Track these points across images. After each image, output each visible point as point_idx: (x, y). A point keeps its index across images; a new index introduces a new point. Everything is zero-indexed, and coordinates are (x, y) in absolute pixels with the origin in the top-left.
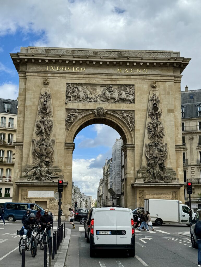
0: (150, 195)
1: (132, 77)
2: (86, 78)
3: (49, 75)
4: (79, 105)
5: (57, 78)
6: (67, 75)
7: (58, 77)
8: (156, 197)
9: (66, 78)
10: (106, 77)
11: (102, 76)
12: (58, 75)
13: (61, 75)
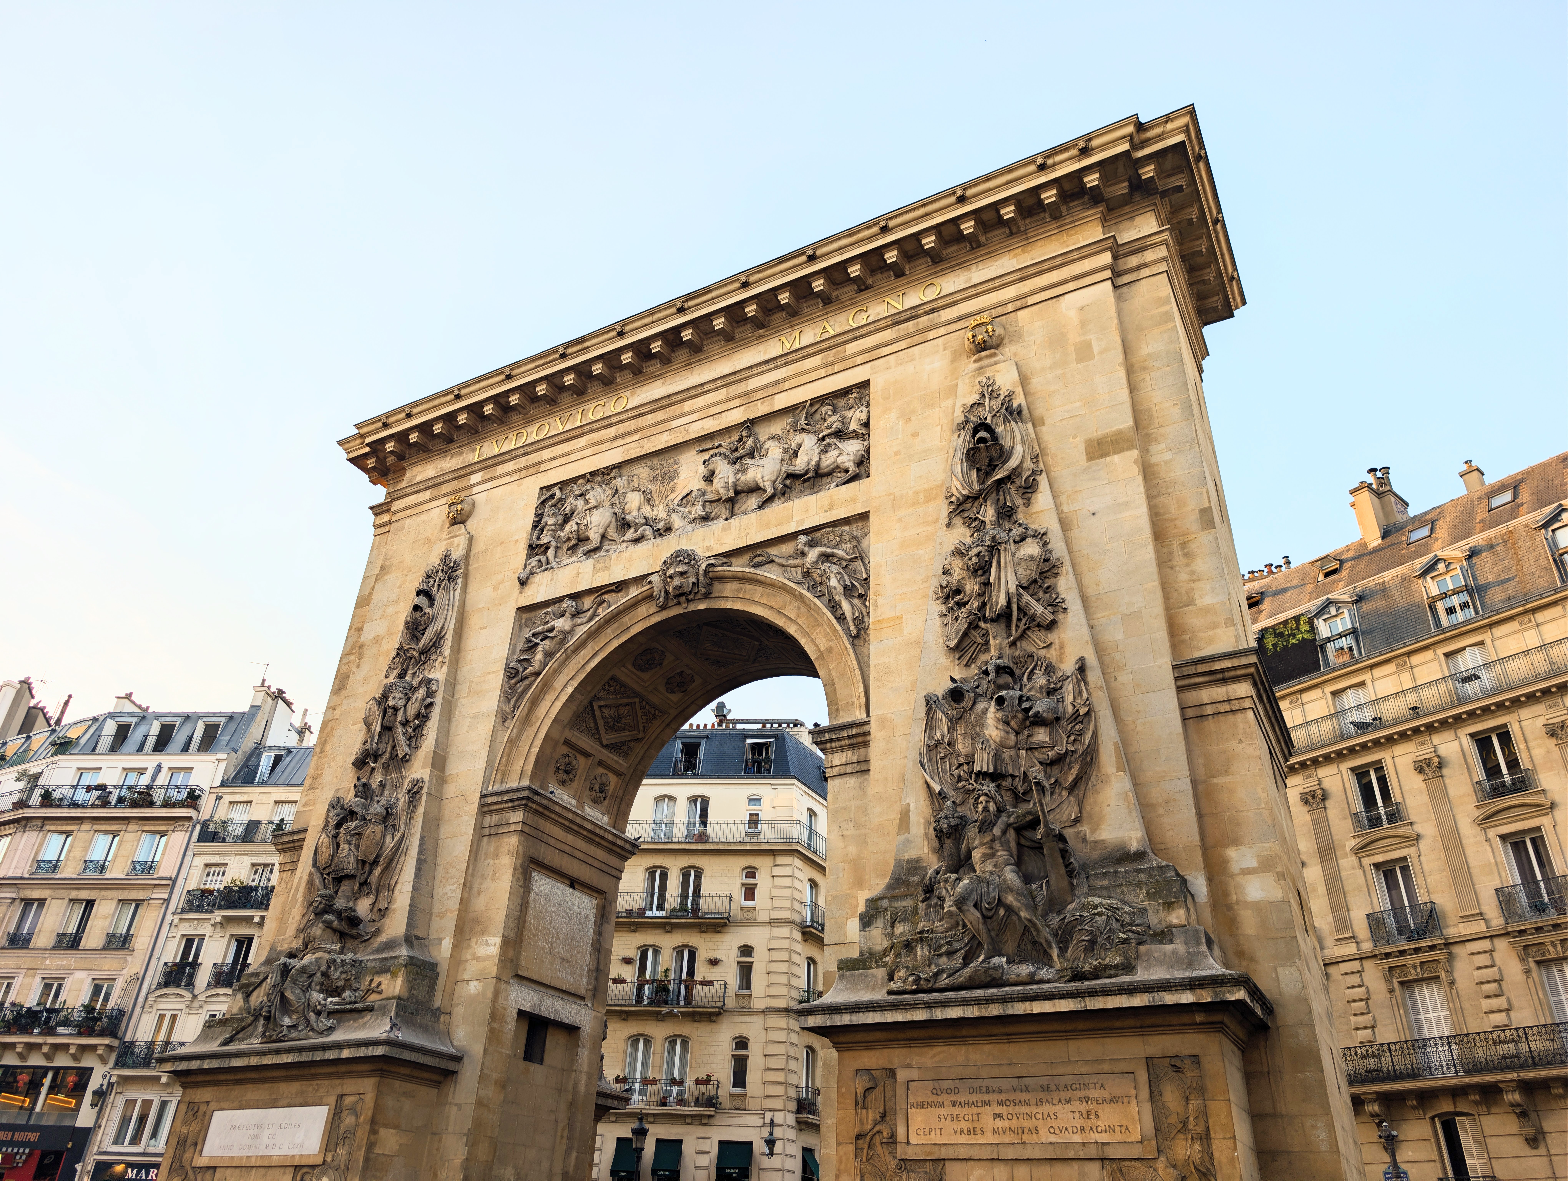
0: (943, 1111)
1: (852, 348)
2: (629, 434)
3: (475, 478)
4: (578, 574)
5: (507, 479)
6: (546, 454)
7: (508, 474)
8: (995, 1131)
9: (543, 467)
10: (721, 394)
11: (701, 401)
12: (510, 466)
13: (523, 462)
